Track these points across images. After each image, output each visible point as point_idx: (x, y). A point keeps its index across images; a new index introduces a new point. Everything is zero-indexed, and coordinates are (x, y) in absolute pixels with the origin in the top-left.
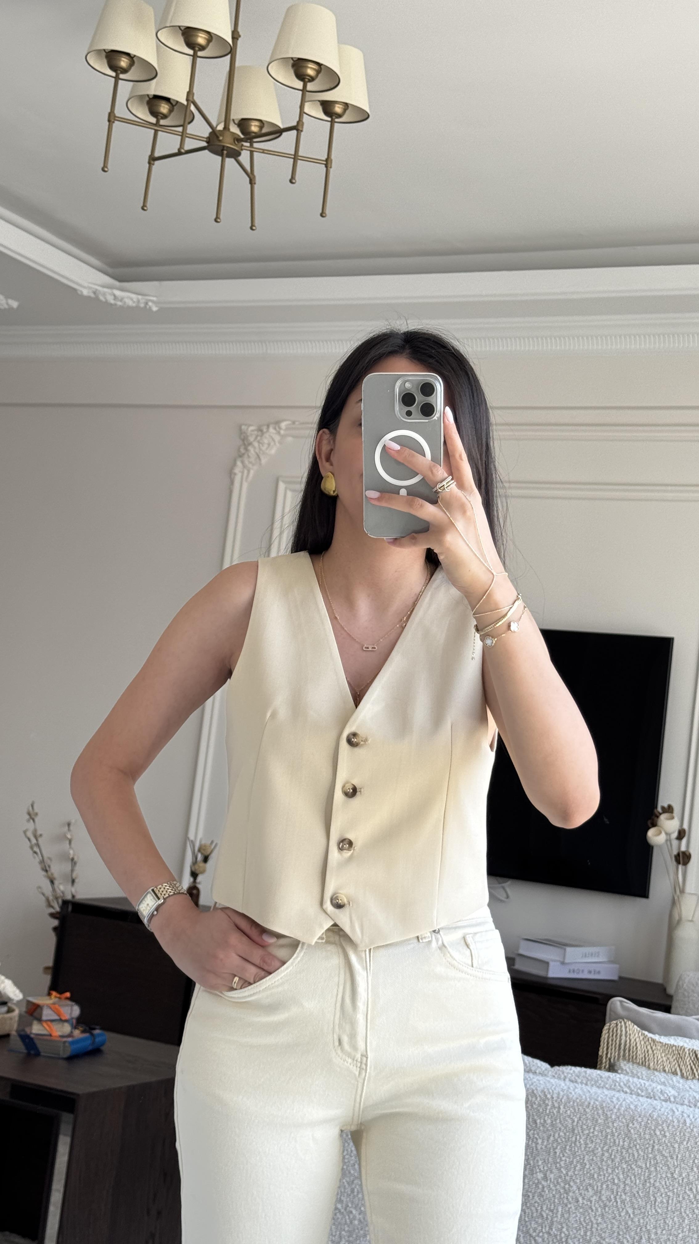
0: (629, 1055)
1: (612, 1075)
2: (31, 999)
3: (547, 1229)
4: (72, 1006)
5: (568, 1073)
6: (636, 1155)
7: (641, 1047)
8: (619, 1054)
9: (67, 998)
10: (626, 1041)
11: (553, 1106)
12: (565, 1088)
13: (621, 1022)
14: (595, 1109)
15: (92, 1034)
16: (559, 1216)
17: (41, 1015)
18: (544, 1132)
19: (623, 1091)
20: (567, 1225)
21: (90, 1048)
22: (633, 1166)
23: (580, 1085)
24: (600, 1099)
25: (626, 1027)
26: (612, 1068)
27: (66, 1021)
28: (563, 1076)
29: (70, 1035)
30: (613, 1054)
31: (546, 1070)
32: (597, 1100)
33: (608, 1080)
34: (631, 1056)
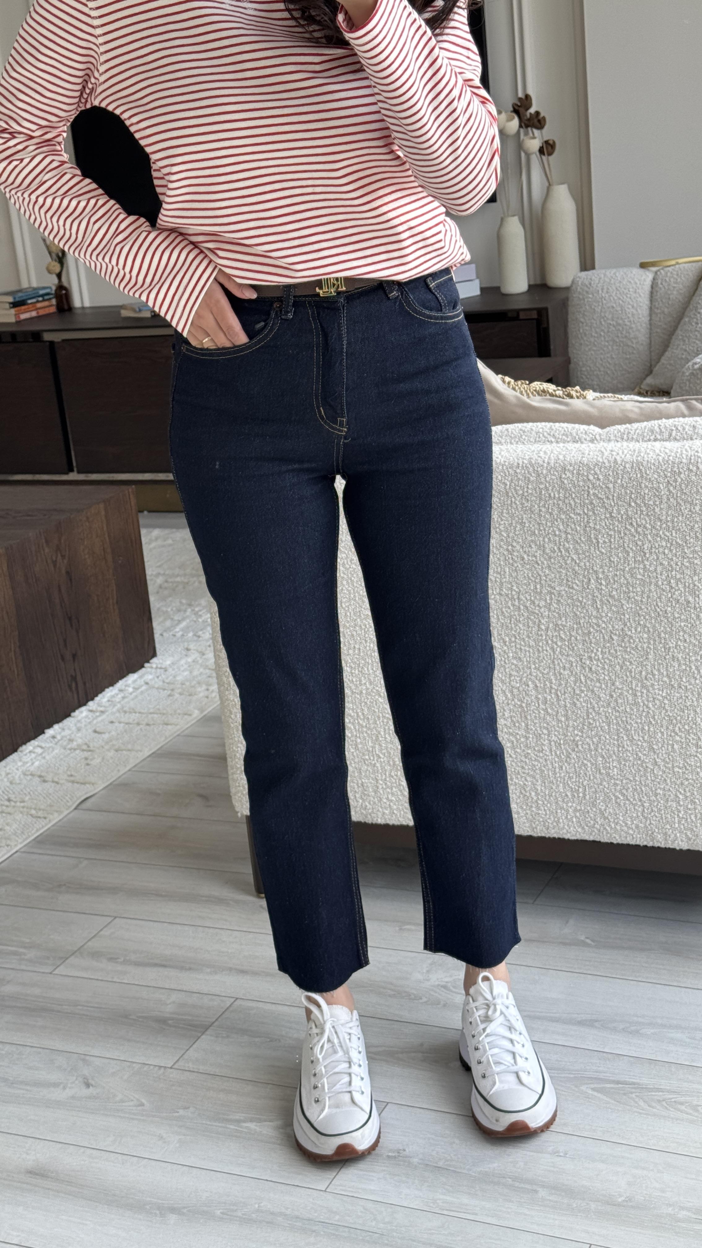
6: (573, 503)
14: (525, 468)
22: (572, 515)
24: (528, 457)
32: (525, 459)
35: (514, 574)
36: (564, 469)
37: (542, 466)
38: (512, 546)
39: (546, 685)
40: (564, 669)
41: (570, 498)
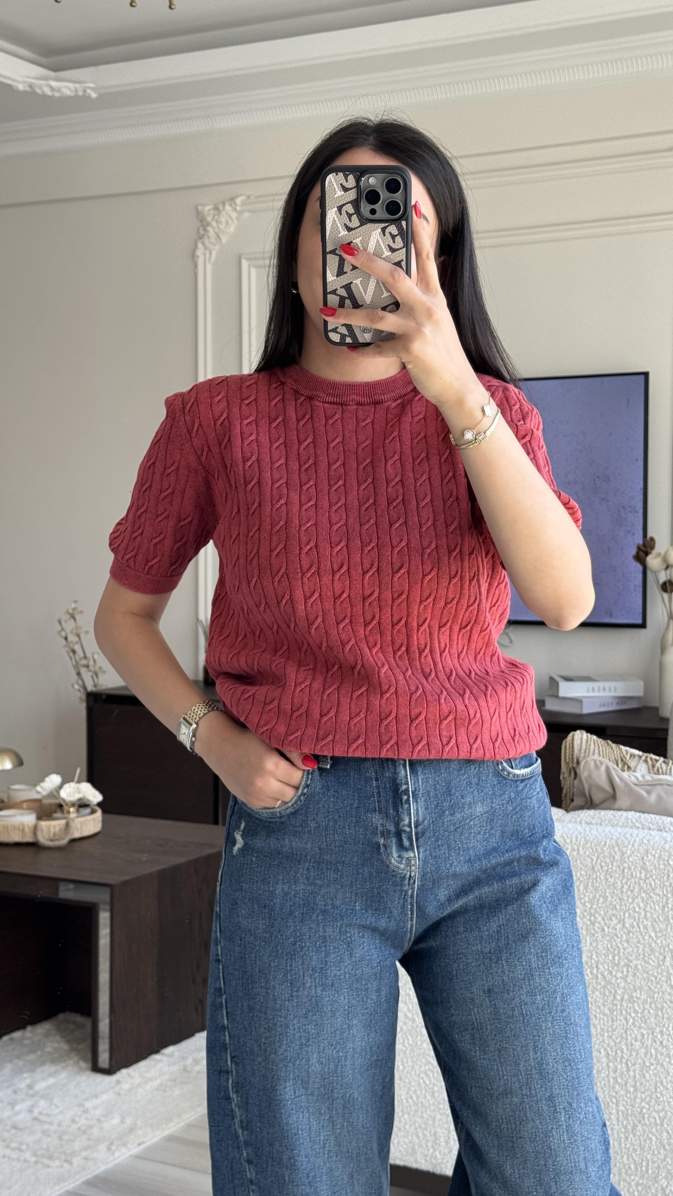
5: (583, 817)
12: (582, 831)
14: (611, 847)
23: (595, 827)
24: (614, 838)
32: (612, 839)
35: (594, 944)
36: (647, 851)
38: (595, 917)
39: (616, 1054)
40: (636, 1040)
41: (651, 879)
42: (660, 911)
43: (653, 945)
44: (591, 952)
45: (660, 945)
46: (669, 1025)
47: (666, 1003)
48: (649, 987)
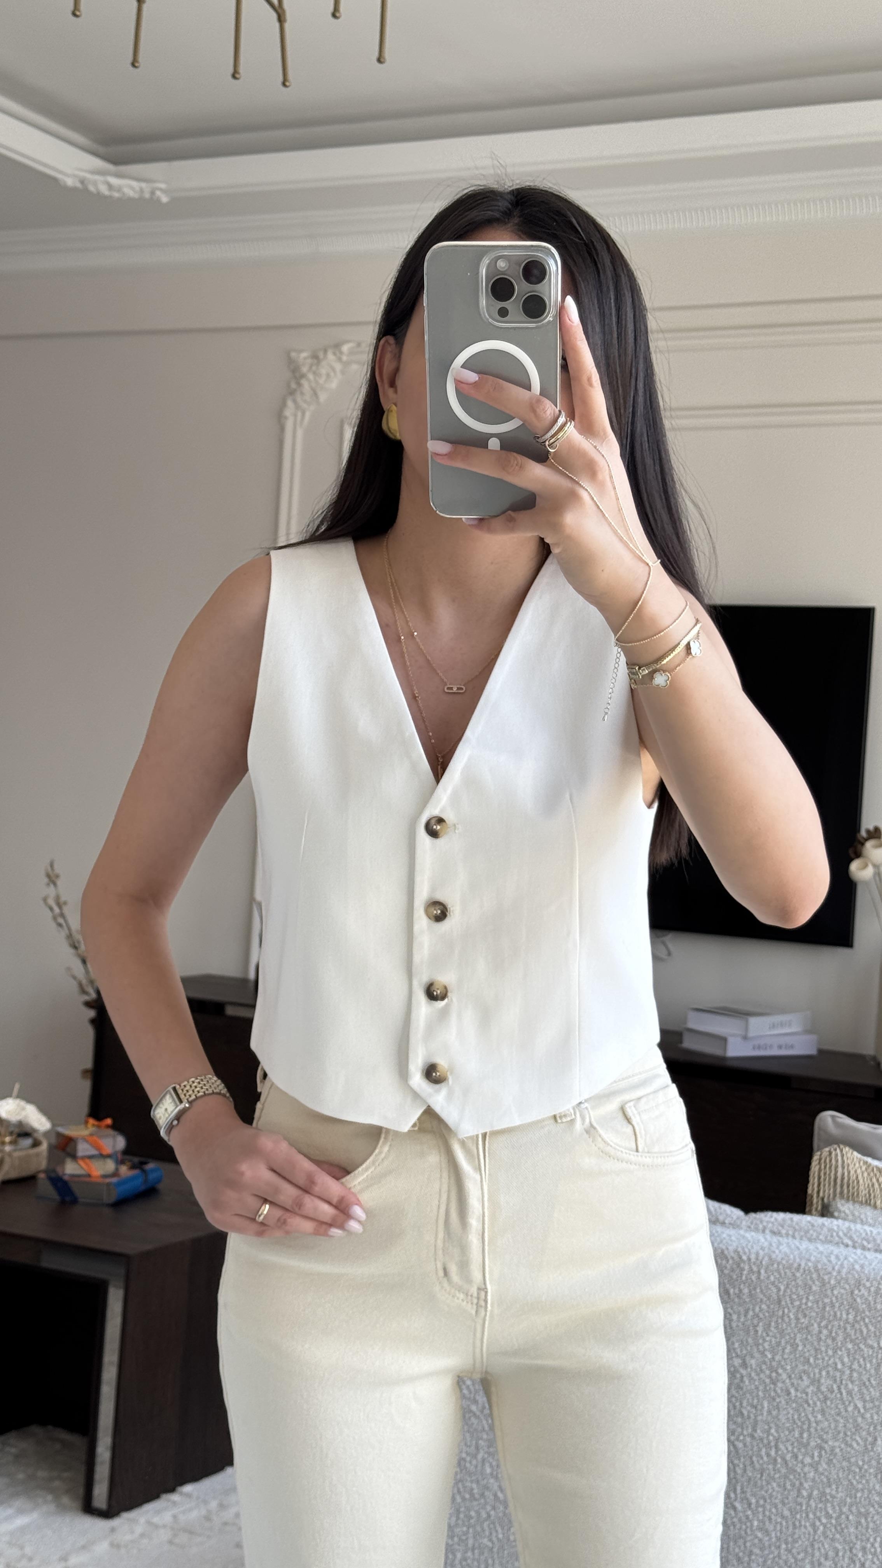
0: (848, 1191)
1: (825, 1221)
2: (60, 1129)
3: (750, 1430)
4: (114, 1137)
5: (768, 1222)
6: (865, 1331)
7: (864, 1180)
8: (835, 1191)
9: (108, 1126)
10: (843, 1174)
11: (751, 1271)
12: (766, 1244)
13: (836, 1150)
14: (807, 1272)
15: (144, 1171)
16: (765, 1414)
17: (75, 1149)
18: (740, 1305)
19: (843, 1243)
20: (777, 1425)
21: (143, 1188)
23: (786, 1240)
24: (813, 1259)
25: (843, 1156)
26: (826, 1211)
27: (109, 1156)
28: (761, 1226)
29: (115, 1174)
30: (827, 1191)
31: (738, 1218)
32: (809, 1260)
33: (822, 1229)
34: (850, 1194)
35: (774, 1413)
36: (859, 1284)
37: (830, 1273)
40: (826, 1559)
41: (862, 1323)
42: (873, 1371)
43: (860, 1420)
44: (768, 1424)
45: (870, 1420)
46: (875, 1539)
47: (873, 1506)
48: (849, 1481)
